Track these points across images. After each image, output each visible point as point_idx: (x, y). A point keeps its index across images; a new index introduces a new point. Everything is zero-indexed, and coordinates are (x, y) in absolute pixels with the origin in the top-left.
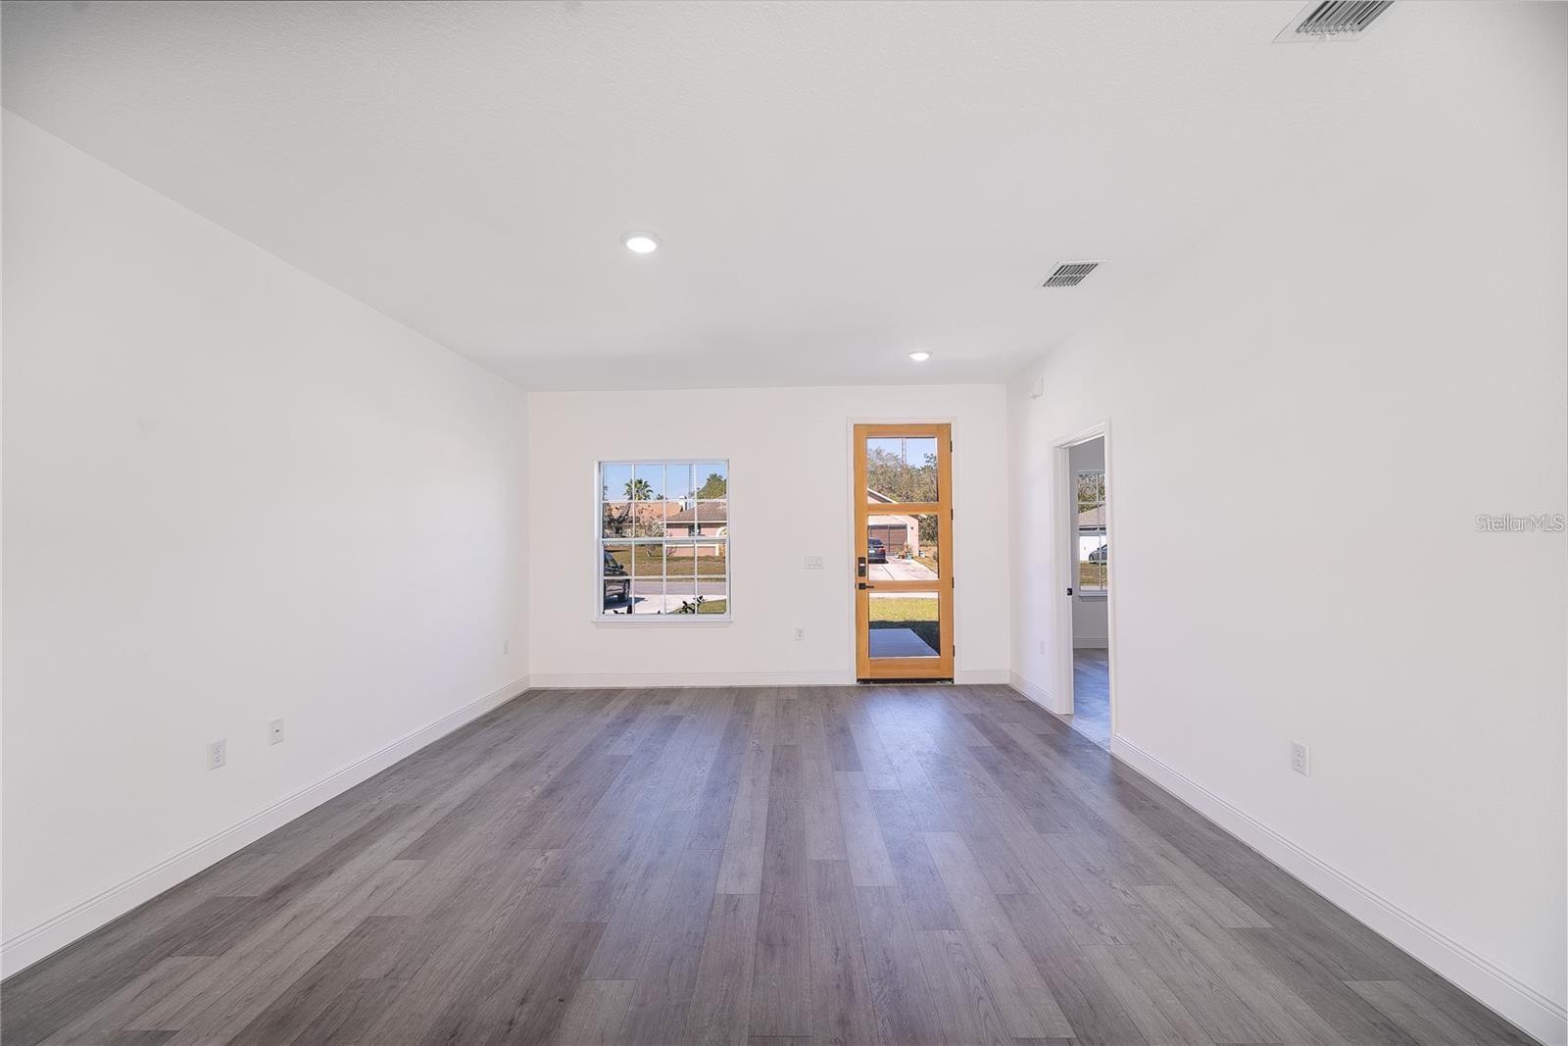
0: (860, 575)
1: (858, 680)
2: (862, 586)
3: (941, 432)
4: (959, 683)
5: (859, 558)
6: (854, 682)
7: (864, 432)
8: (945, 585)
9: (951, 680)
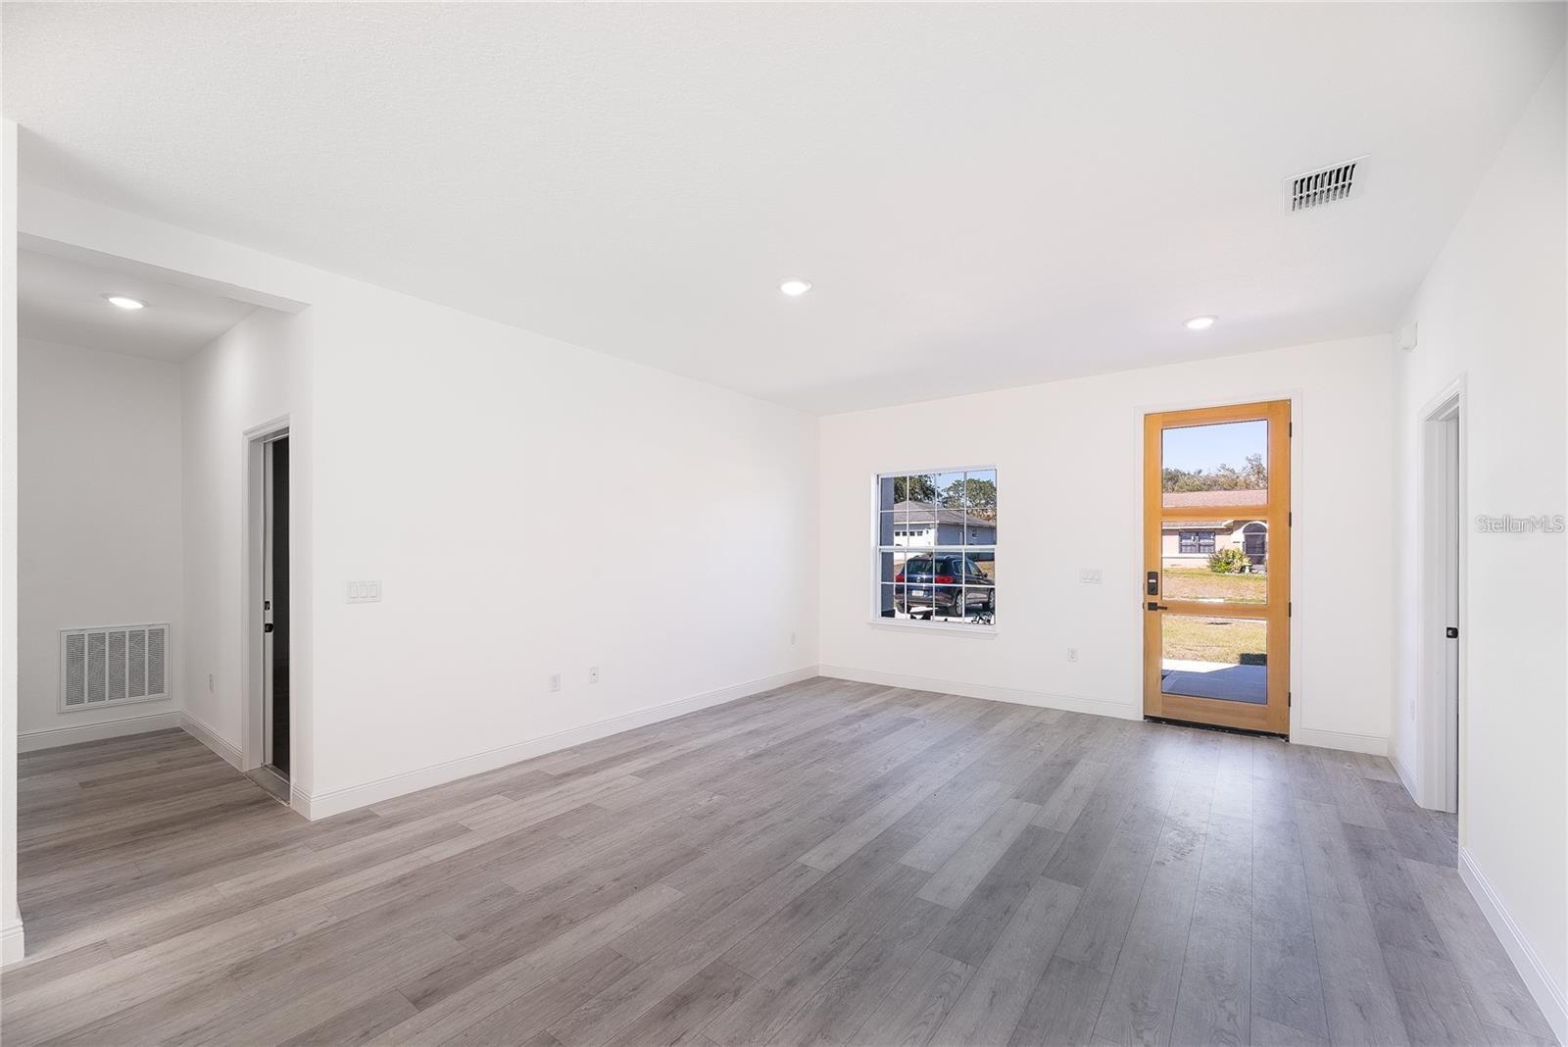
0: (1149, 594)
1: (1146, 717)
2: (1153, 607)
3: (1277, 415)
4: (1295, 743)
5: (1149, 573)
6: (1141, 719)
7: (1159, 424)
8: (1278, 610)
9: (1285, 737)
